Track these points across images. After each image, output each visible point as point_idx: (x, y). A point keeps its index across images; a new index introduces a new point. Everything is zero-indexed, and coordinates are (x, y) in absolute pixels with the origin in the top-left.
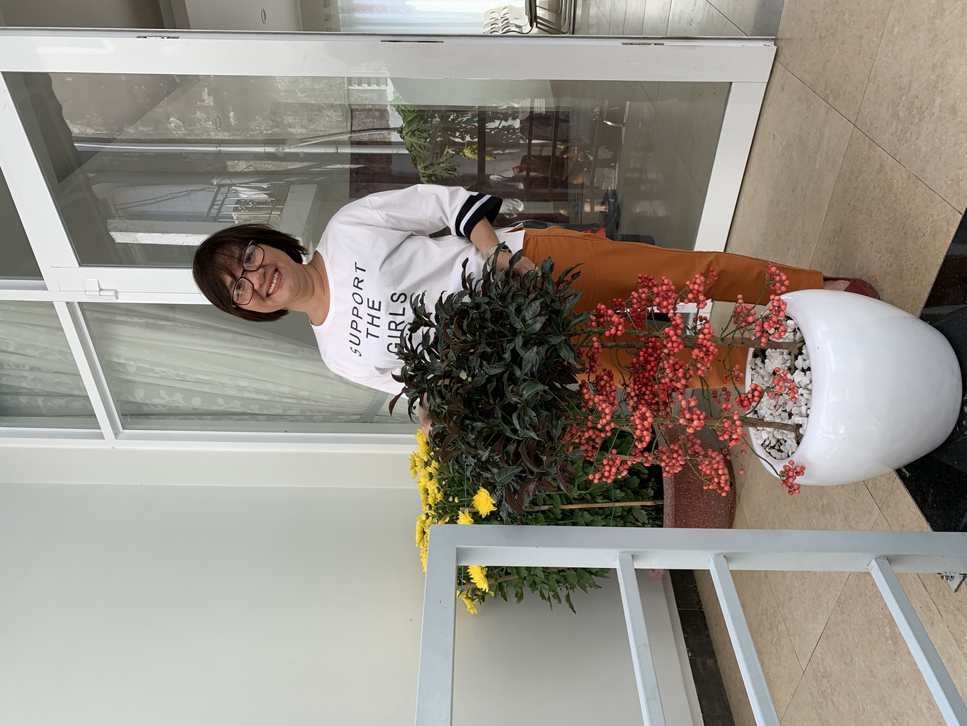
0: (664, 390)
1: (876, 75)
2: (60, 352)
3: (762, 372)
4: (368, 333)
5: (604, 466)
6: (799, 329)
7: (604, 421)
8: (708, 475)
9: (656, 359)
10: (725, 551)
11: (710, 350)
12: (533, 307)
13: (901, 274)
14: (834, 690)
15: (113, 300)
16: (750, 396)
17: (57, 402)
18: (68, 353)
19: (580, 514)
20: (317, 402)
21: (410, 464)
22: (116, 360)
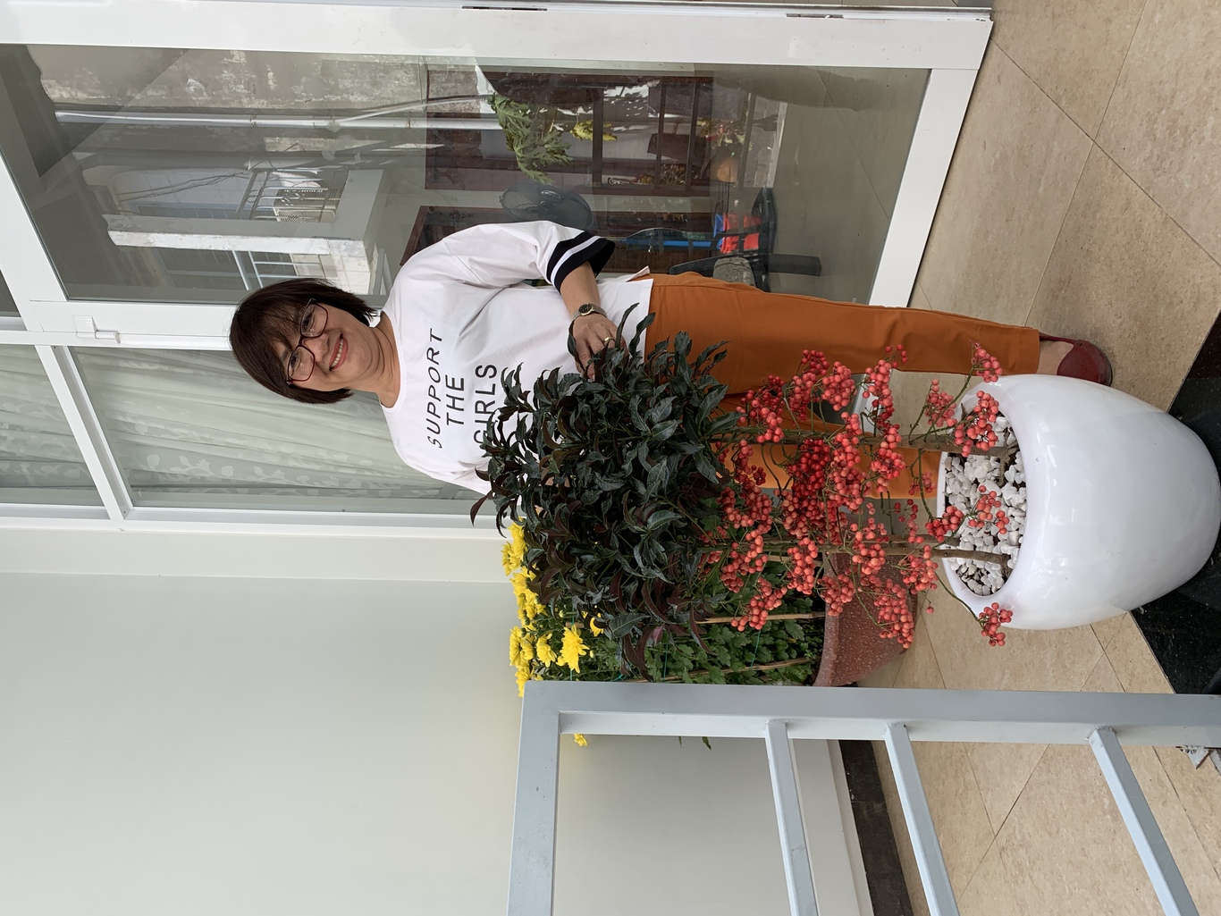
0: (833, 508)
1: (1126, 76)
2: (47, 407)
3: (960, 477)
4: (448, 419)
5: (751, 608)
6: (1011, 429)
7: (754, 555)
8: (886, 621)
9: (823, 467)
10: (907, 720)
11: (896, 464)
12: (662, 406)
13: (1147, 350)
14: (1034, 863)
15: (114, 345)
16: (945, 522)
17: (47, 469)
18: (55, 408)
19: (719, 630)
20: (383, 473)
21: (502, 557)
22: (120, 418)
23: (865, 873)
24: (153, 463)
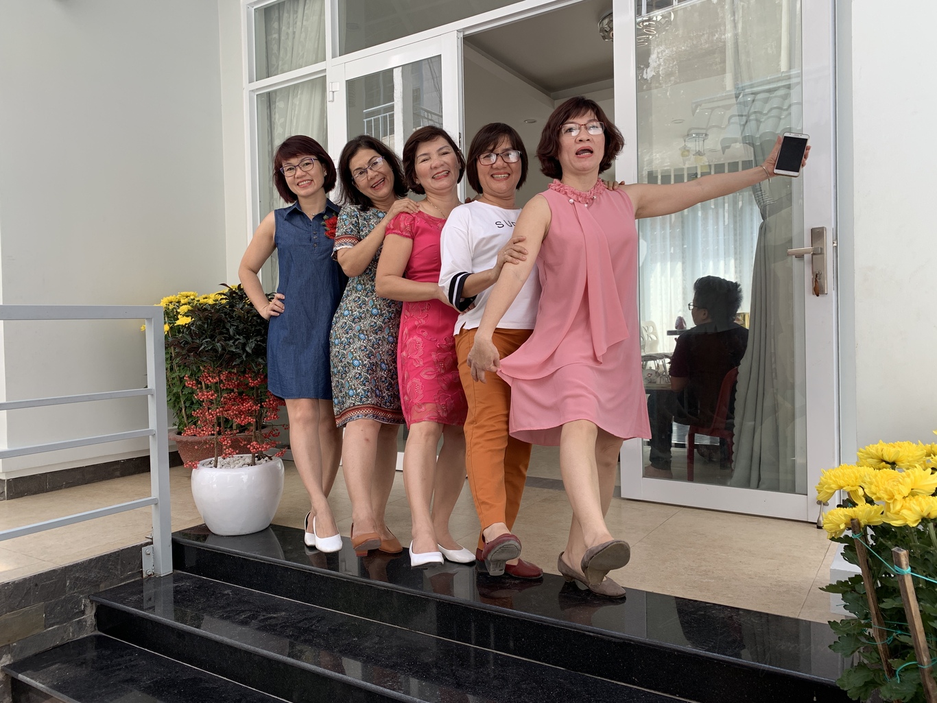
6: (261, 463)
22: (299, 92)
23: (85, 465)
24: (280, 104)
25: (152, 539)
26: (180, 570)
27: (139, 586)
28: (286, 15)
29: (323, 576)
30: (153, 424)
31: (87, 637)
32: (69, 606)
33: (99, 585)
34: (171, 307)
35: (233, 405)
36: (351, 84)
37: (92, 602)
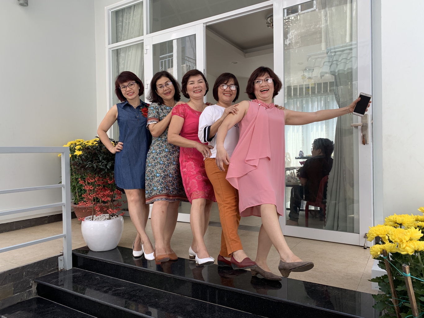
6: (113, 219)
22: (131, 49)
23: (31, 218)
24: (122, 55)
25: (63, 253)
26: (76, 267)
27: (56, 274)
28: (125, 14)
29: (142, 271)
30: (64, 201)
31: (33, 298)
32: (25, 284)
33: (38, 274)
34: (72, 146)
35: (101, 192)
36: (154, 46)
37: (35, 282)
